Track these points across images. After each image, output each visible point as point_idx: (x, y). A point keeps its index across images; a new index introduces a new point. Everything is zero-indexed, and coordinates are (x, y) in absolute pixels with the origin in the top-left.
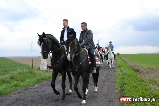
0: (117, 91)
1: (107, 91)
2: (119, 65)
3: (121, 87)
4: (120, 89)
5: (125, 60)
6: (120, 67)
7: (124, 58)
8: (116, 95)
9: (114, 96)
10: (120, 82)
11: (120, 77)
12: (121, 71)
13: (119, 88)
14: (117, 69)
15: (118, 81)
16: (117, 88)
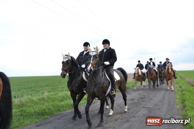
0: (178, 107)
1: (168, 107)
2: (177, 81)
3: (182, 104)
4: (182, 105)
5: (182, 77)
6: (178, 83)
7: (181, 75)
8: (178, 111)
9: (176, 112)
10: (181, 97)
11: (180, 93)
12: (180, 87)
13: (179, 104)
14: (175, 85)
15: (178, 97)
16: (177, 103)
